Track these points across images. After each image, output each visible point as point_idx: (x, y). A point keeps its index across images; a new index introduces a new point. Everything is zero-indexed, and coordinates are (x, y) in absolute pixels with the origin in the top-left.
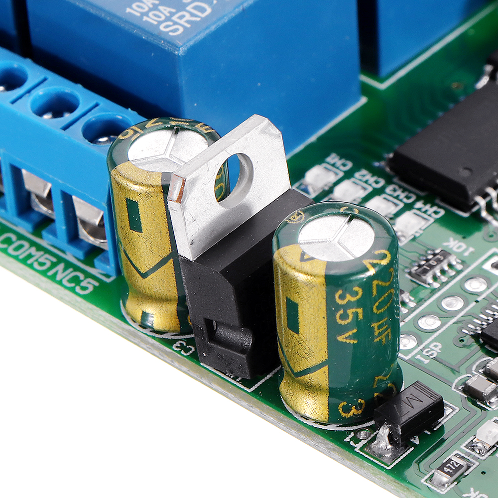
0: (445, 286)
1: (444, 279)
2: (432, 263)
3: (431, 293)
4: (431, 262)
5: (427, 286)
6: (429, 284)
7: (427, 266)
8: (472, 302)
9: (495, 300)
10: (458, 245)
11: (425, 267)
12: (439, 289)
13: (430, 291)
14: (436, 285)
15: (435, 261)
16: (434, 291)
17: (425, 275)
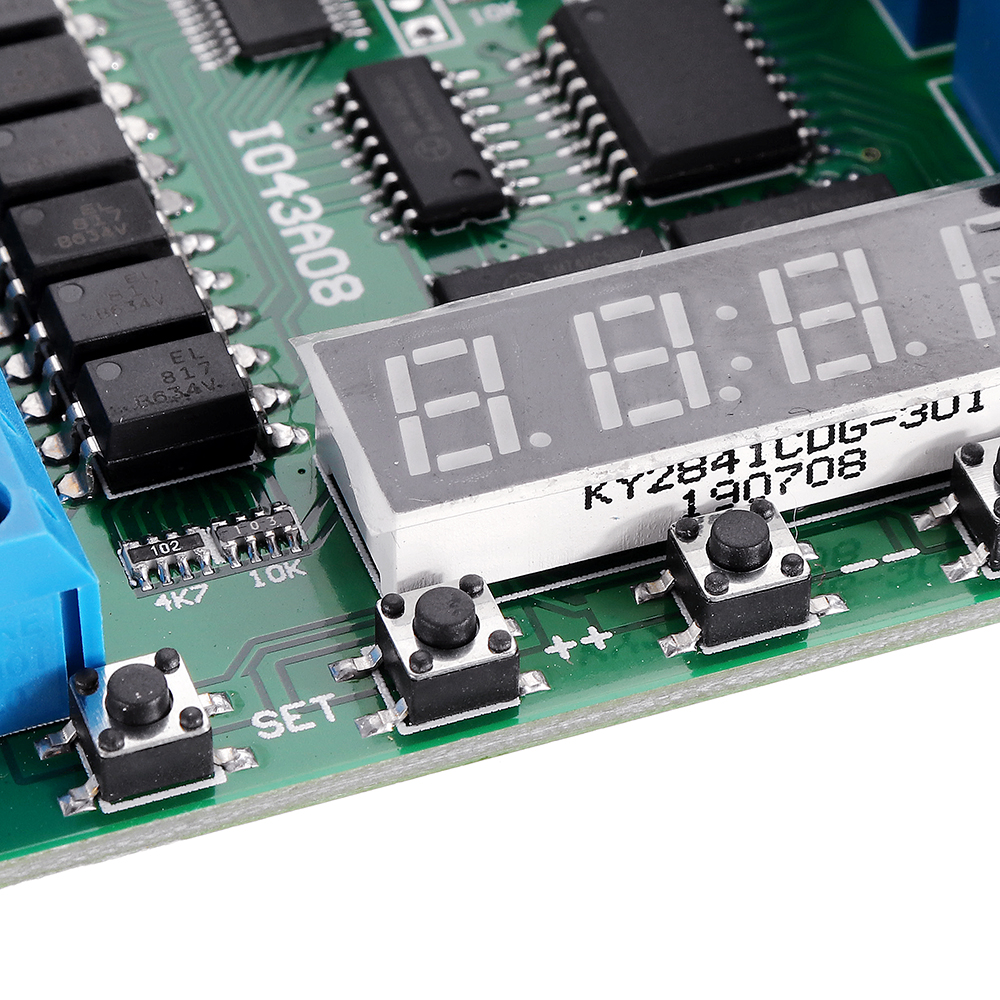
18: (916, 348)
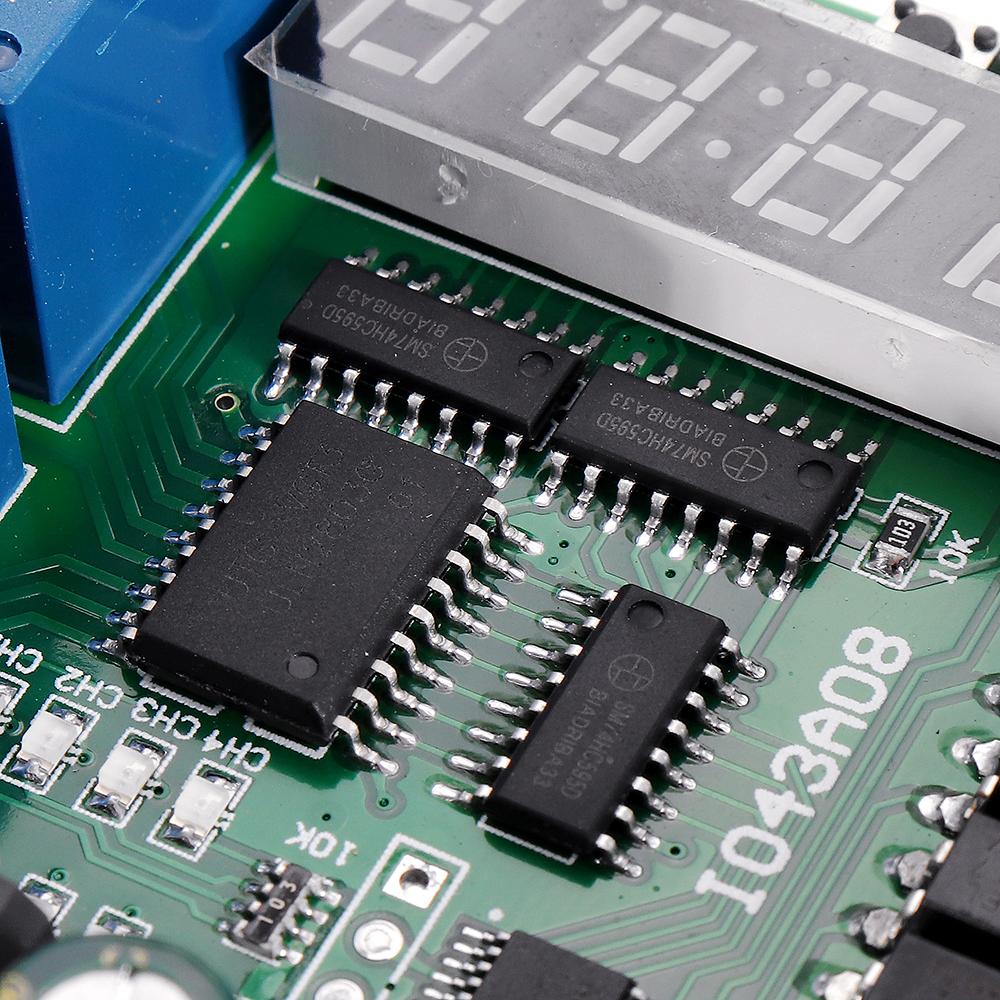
0: (314, 955)
1: (308, 937)
2: (275, 903)
3: (287, 980)
4: (271, 902)
5: (277, 964)
6: (279, 958)
7: (265, 915)
8: (379, 991)
9: (429, 976)
10: (317, 841)
11: (261, 918)
12: (301, 967)
13: (283, 976)
14: (296, 957)
15: (279, 897)
16: (292, 974)
17: (266, 941)
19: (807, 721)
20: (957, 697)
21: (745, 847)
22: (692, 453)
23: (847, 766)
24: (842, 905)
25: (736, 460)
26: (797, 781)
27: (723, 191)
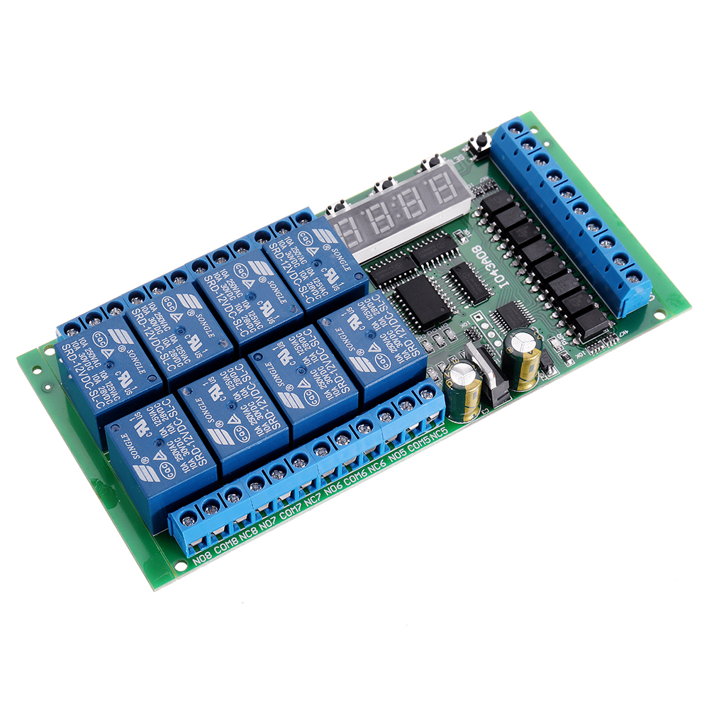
18: (362, 213)
19: (483, 262)
20: (490, 246)
21: (498, 280)
22: (434, 250)
23: (493, 262)
24: (514, 274)
25: (439, 246)
26: (492, 269)
27: (406, 219)
